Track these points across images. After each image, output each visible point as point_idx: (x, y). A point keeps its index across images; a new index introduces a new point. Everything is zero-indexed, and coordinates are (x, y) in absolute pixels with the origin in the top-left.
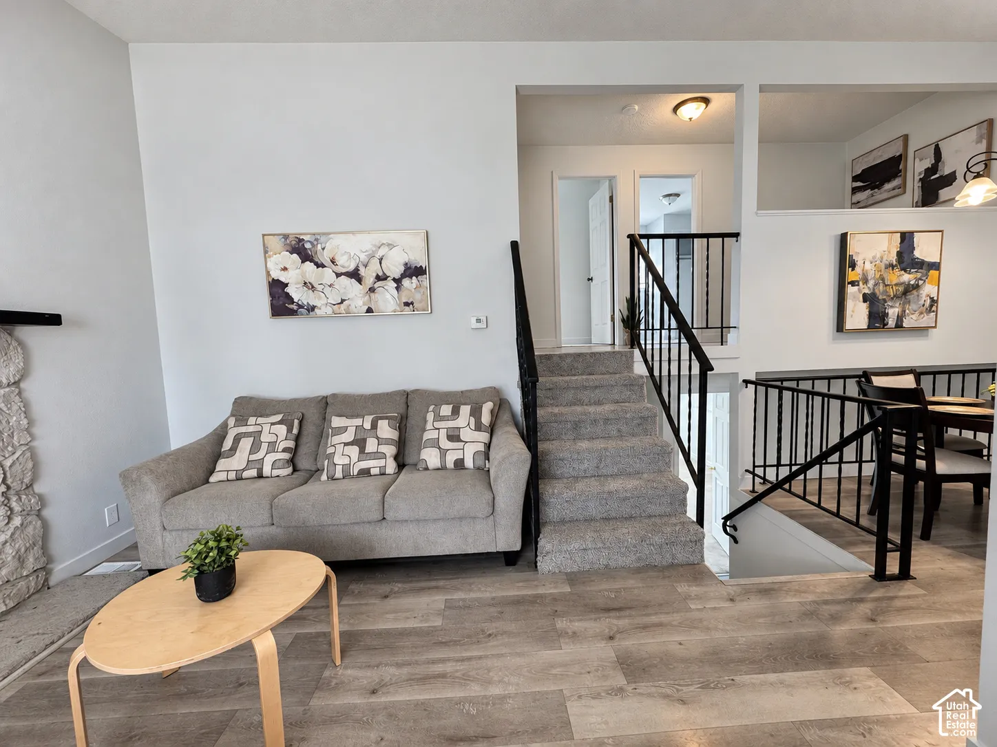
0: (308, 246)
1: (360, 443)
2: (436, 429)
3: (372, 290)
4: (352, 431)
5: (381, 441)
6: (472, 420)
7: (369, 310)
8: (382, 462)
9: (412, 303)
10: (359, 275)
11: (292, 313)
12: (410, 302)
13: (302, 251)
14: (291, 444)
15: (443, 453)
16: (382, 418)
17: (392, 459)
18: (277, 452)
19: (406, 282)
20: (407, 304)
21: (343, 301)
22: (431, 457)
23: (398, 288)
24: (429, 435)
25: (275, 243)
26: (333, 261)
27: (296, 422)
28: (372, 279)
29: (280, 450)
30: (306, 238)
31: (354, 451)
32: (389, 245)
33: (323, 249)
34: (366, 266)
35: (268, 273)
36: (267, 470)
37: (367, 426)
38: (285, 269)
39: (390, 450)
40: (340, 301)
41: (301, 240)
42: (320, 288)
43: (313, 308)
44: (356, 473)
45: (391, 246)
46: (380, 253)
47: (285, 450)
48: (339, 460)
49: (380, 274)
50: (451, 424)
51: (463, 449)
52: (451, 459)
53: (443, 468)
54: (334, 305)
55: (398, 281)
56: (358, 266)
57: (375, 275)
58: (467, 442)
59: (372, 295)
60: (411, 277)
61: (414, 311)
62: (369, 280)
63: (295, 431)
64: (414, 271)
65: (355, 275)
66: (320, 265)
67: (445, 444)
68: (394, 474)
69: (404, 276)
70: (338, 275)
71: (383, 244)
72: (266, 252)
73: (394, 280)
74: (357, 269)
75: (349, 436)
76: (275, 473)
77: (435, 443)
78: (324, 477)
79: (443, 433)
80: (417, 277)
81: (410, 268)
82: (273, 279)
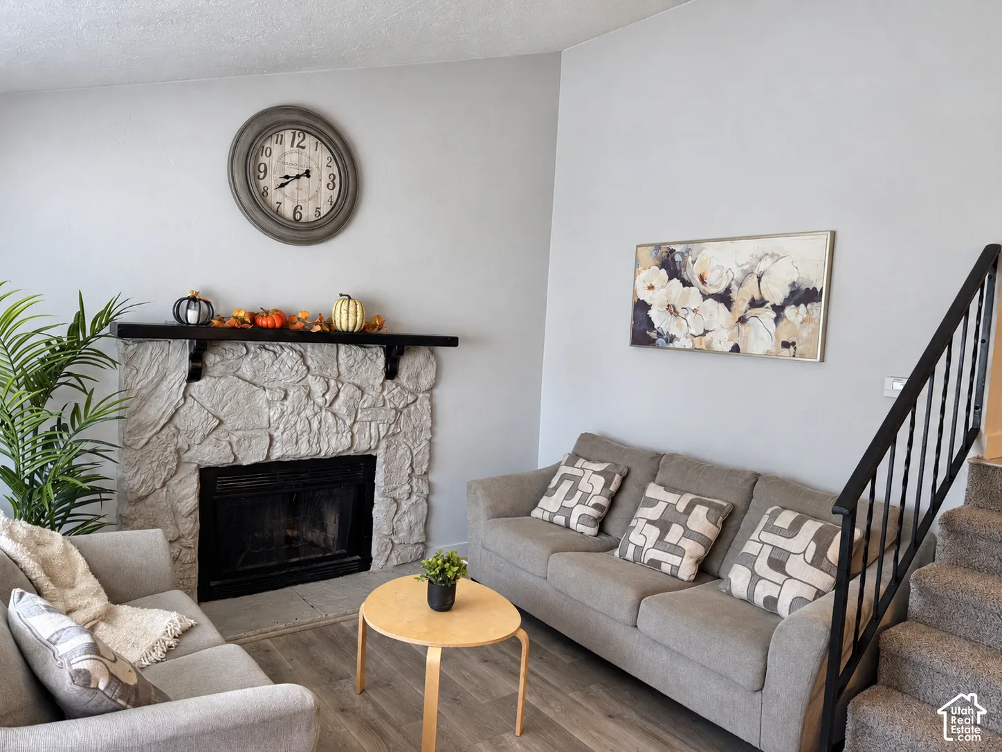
0: (678, 258)
1: (663, 525)
2: (761, 542)
3: (742, 320)
4: (661, 506)
5: (688, 533)
6: (813, 546)
7: (736, 349)
8: (676, 560)
9: (794, 344)
10: (730, 298)
11: (650, 342)
12: (790, 342)
13: (671, 266)
14: (604, 501)
15: (755, 578)
16: (703, 503)
17: (692, 561)
18: (587, 505)
19: (790, 311)
20: (786, 345)
21: (706, 332)
22: (738, 578)
23: (777, 320)
24: (751, 547)
25: (647, 255)
26: (702, 279)
27: (617, 478)
28: (746, 305)
29: (591, 504)
30: (678, 248)
31: (655, 532)
32: (772, 256)
33: (694, 262)
34: (740, 285)
35: (635, 294)
36: (573, 521)
37: (681, 507)
38: (651, 288)
39: (694, 549)
40: (702, 332)
41: (672, 251)
42: (682, 313)
43: (671, 339)
44: (646, 562)
45: (775, 257)
46: (762, 267)
47: (596, 506)
48: (636, 538)
49: (757, 297)
50: (781, 542)
51: (782, 586)
52: (762, 592)
53: (749, 601)
54: (696, 337)
55: (779, 309)
56: (730, 286)
57: (748, 299)
58: (791, 577)
59: (742, 327)
60: (797, 304)
61: (794, 356)
62: (741, 305)
63: (613, 488)
64: (803, 296)
65: (725, 298)
66: (687, 284)
67: (762, 566)
68: (687, 581)
69: (787, 301)
70: (705, 297)
71: (767, 254)
72: (637, 266)
73: (774, 307)
74: (728, 290)
75: (654, 513)
76: (581, 528)
77: (750, 561)
78: (617, 553)
79: (767, 550)
80: (806, 306)
81: (798, 290)
82: (639, 299)
